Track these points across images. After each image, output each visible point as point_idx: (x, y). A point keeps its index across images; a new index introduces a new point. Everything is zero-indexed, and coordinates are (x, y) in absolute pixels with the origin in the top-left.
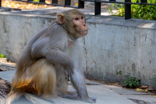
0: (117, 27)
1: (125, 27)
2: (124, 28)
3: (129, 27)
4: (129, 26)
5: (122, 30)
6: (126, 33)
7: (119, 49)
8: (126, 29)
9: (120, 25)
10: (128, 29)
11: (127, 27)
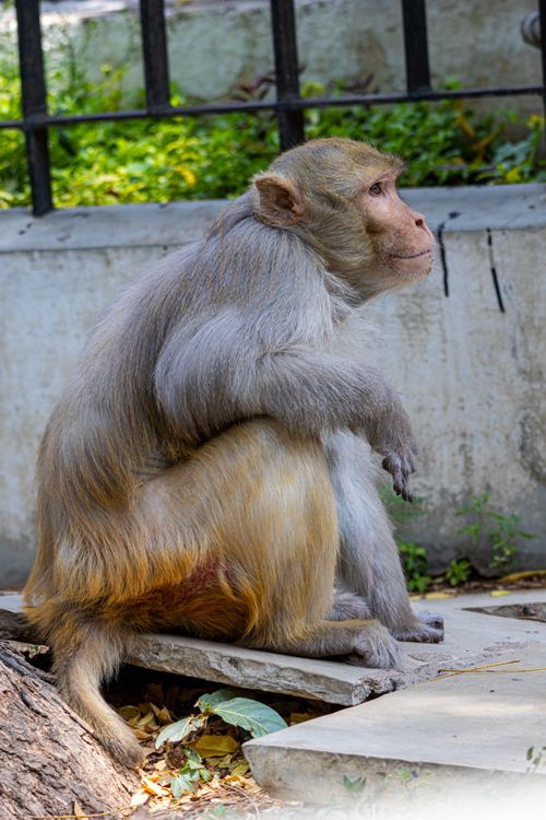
0: (22, 262)
1: (85, 255)
2: (79, 258)
3: (112, 254)
4: (116, 248)
5: (61, 275)
6: (91, 290)
7: (45, 385)
8: (94, 265)
9: (41, 251)
10: (108, 263)
11: (101, 250)
